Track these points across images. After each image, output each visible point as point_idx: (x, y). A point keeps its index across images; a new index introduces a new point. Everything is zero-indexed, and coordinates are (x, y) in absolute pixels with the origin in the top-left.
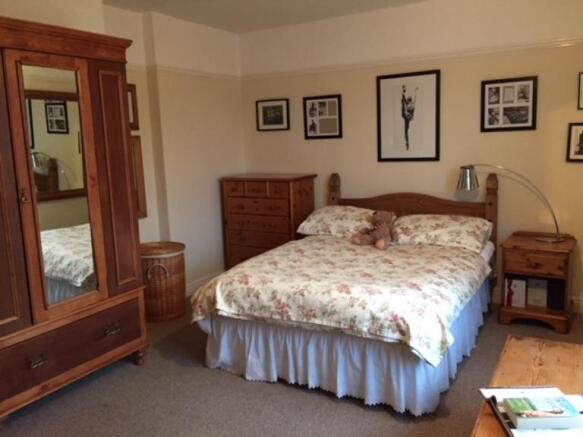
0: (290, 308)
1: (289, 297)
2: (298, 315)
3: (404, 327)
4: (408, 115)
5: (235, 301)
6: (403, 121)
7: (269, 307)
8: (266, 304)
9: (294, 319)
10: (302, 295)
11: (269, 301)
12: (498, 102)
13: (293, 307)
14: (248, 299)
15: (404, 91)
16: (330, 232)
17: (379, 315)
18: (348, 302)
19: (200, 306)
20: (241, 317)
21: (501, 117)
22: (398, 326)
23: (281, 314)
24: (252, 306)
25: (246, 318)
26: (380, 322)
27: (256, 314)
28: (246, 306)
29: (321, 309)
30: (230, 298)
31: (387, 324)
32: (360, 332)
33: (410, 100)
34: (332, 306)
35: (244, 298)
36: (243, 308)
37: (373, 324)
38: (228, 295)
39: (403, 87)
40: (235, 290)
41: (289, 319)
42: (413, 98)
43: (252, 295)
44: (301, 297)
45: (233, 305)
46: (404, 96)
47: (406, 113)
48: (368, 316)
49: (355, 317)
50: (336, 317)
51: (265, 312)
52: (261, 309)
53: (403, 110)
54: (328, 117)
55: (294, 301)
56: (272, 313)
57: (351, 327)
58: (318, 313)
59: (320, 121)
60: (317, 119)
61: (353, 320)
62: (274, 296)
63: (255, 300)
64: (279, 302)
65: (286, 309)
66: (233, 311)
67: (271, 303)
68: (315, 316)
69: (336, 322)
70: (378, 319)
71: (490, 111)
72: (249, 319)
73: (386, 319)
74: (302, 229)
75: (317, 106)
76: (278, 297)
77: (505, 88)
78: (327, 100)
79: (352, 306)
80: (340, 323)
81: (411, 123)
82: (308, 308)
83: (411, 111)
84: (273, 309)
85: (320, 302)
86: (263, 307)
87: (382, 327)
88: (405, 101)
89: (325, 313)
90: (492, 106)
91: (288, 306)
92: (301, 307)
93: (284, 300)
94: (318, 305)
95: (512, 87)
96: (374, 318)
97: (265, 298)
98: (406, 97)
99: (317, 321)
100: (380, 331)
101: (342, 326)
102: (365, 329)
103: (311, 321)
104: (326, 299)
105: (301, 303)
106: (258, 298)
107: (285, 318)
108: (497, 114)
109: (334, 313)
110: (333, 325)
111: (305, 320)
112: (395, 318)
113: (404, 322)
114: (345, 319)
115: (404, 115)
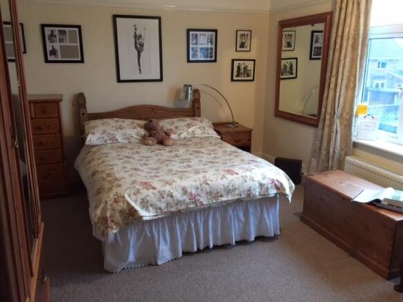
0: (200, 196)
1: (197, 188)
2: (208, 199)
3: (279, 185)
4: (139, 48)
5: (151, 205)
6: (136, 52)
7: (184, 201)
8: (181, 199)
9: (205, 203)
10: (208, 184)
11: (182, 196)
12: (196, 44)
13: (202, 195)
14: (163, 200)
15: (136, 29)
16: (117, 140)
17: (263, 182)
18: (241, 179)
19: (112, 221)
20: (160, 216)
21: (199, 53)
22: (276, 185)
23: (195, 203)
24: (168, 204)
25: (163, 216)
26: (265, 186)
27: (173, 210)
28: (163, 205)
29: (225, 190)
30: (145, 204)
31: (270, 186)
32: (254, 196)
33: (141, 36)
34: (233, 186)
35: (160, 201)
36: (160, 209)
37: (261, 189)
38: (141, 203)
39: (135, 26)
40: (147, 196)
41: (202, 204)
42: (143, 35)
43: (165, 196)
44: (207, 186)
45: (151, 209)
46: (135, 33)
47: (138, 46)
48: (257, 185)
49: (250, 188)
50: (237, 192)
51: (181, 205)
52: (177, 204)
53: (136, 43)
54: (68, 44)
55: (202, 190)
56: (187, 204)
57: (249, 195)
58: (223, 193)
59: (61, 47)
60: (57, 45)
61: (249, 190)
62: (185, 191)
63: (169, 199)
64: (191, 194)
65: (197, 197)
66: (152, 214)
67: (185, 197)
68: (222, 196)
69: (238, 195)
70: (264, 185)
71: (193, 49)
72: (166, 215)
73: (269, 184)
74: (90, 141)
75: (57, 33)
76: (189, 191)
77: (200, 35)
78: (67, 29)
79: (246, 181)
80: (241, 195)
81: (142, 54)
82: (215, 192)
83: (142, 45)
84: (187, 201)
85: (223, 185)
86: (178, 202)
87: (267, 189)
88: (137, 37)
89: (228, 191)
90: (194, 46)
91: (198, 195)
92: (209, 193)
93: (194, 192)
94: (222, 187)
95: (204, 35)
96: (261, 185)
97: (178, 195)
98: (138, 34)
99: (224, 199)
100: (267, 192)
101: (243, 196)
102: (257, 194)
103: (219, 201)
104: (225, 182)
105: (208, 190)
106: (172, 196)
107: (199, 205)
108: (197, 51)
109: (235, 189)
110: (236, 197)
111: (214, 201)
112: (273, 181)
113: (278, 181)
114: (244, 191)
115: (136, 47)
